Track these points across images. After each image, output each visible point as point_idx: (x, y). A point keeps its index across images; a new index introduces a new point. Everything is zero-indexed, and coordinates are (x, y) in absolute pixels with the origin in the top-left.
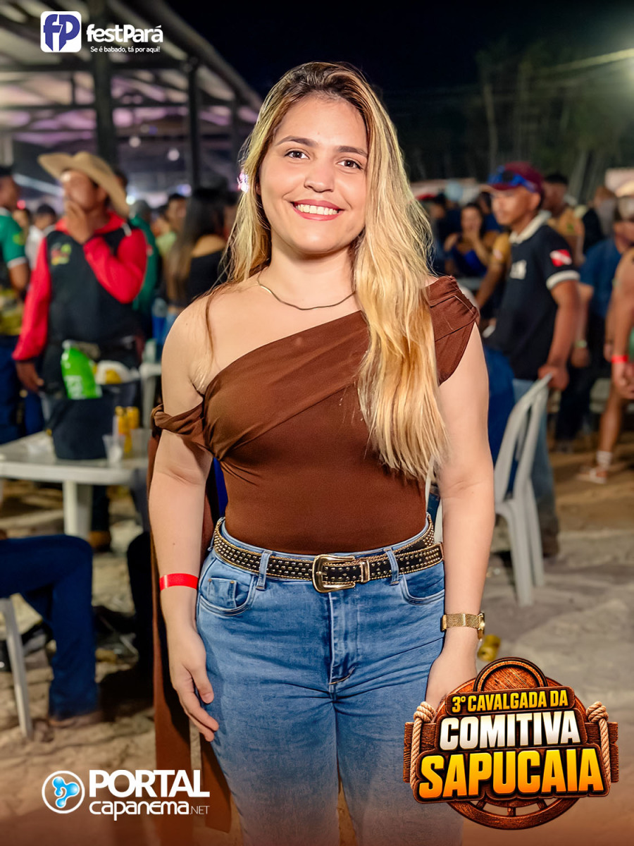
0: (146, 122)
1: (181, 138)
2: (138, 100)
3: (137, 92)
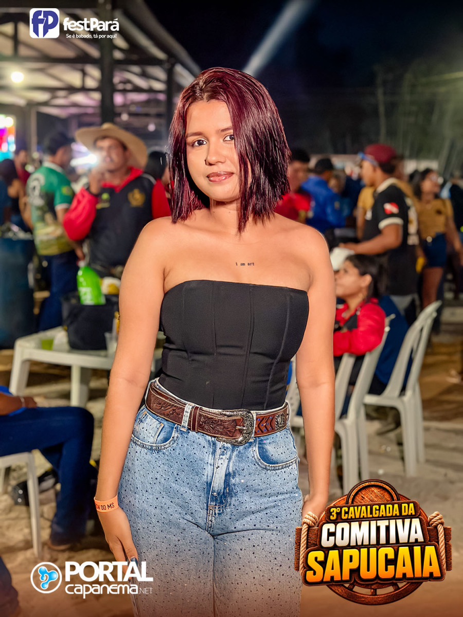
0: (134, 103)
2: (129, 87)
3: (129, 81)
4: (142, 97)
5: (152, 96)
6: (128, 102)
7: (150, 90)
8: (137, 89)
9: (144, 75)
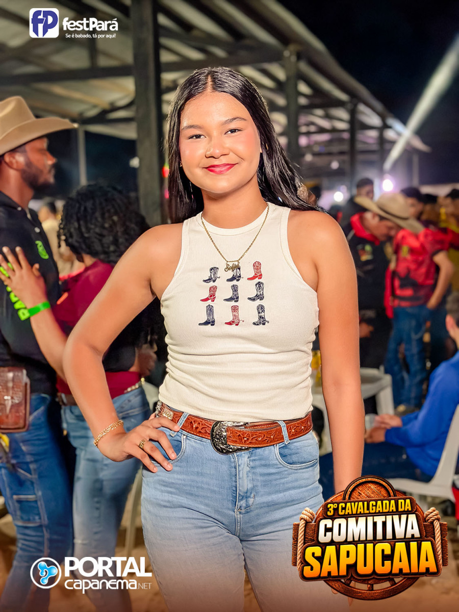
0: (317, 143)
3: (313, 123)
4: (324, 137)
5: (336, 135)
6: (312, 143)
7: (334, 130)
8: (322, 130)
9: (328, 117)
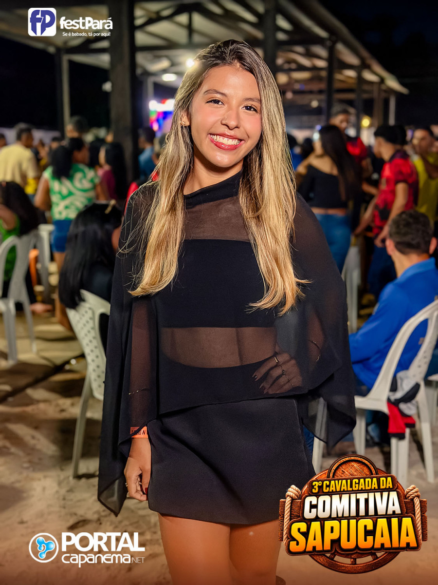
0: (297, 81)
1: (320, 92)
2: (293, 66)
3: (295, 61)
4: (306, 75)
5: (316, 73)
6: (292, 81)
7: (314, 68)
8: (301, 68)
9: (309, 55)
